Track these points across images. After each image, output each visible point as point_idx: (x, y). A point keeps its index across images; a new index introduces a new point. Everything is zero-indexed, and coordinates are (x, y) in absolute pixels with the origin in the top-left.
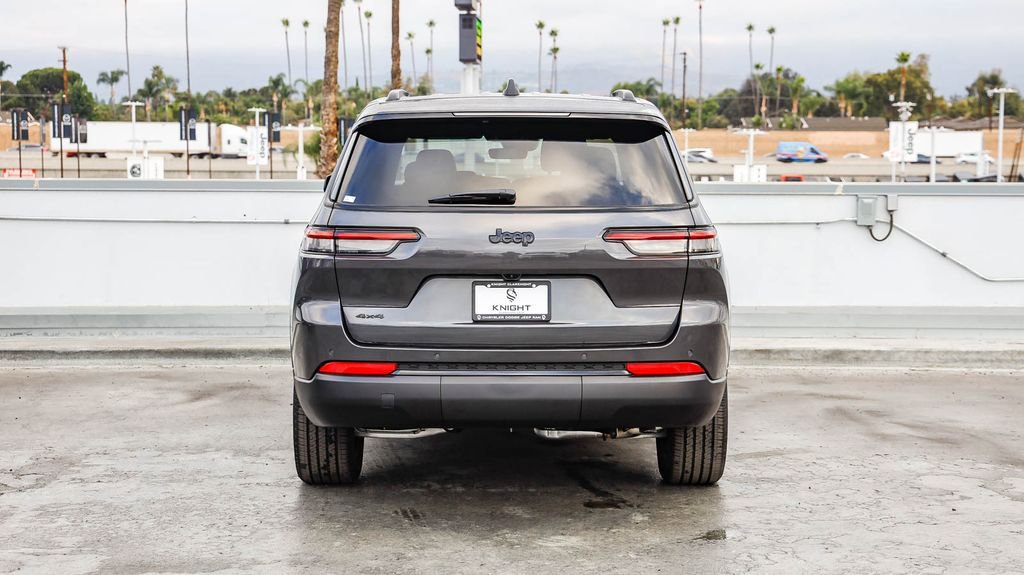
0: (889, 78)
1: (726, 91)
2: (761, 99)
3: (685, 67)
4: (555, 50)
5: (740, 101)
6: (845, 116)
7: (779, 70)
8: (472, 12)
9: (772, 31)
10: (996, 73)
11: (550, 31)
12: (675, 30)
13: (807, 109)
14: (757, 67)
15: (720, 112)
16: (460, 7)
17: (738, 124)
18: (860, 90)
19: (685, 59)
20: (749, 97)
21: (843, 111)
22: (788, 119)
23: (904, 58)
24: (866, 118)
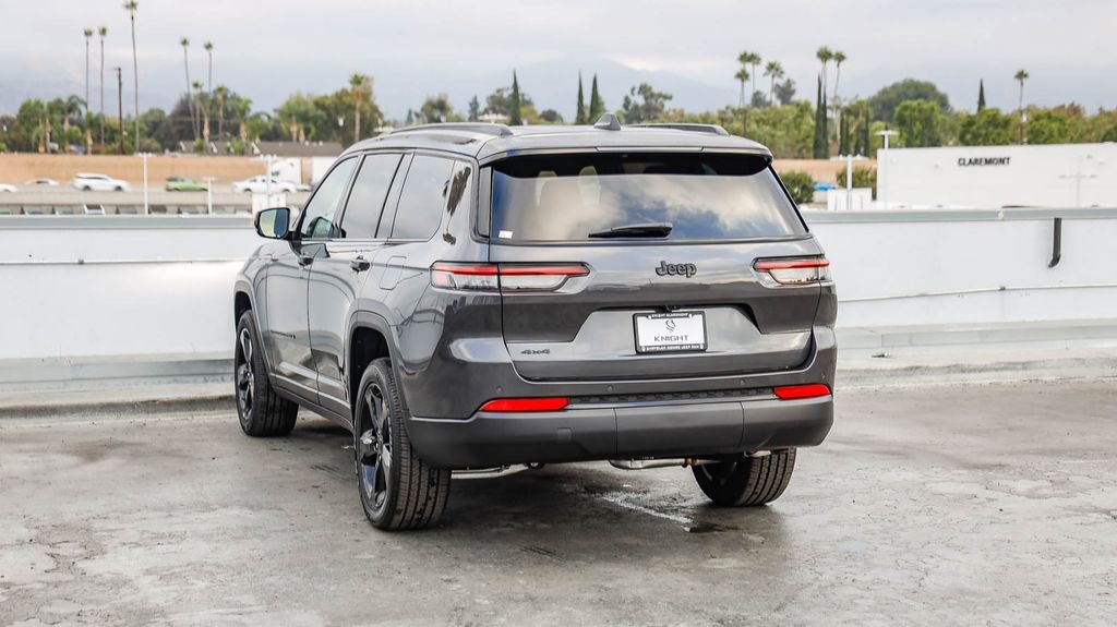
0: (337, 101)
1: (152, 112)
2: (202, 123)
3: (120, 84)
5: (174, 123)
6: (298, 139)
7: (220, 90)
9: (209, 47)
10: (443, 98)
12: (102, 42)
13: (255, 132)
14: (196, 85)
15: (149, 135)
17: (174, 148)
18: (311, 114)
19: (120, 76)
20: (188, 119)
21: (295, 135)
22: (236, 144)
23: (357, 81)
24: (321, 143)
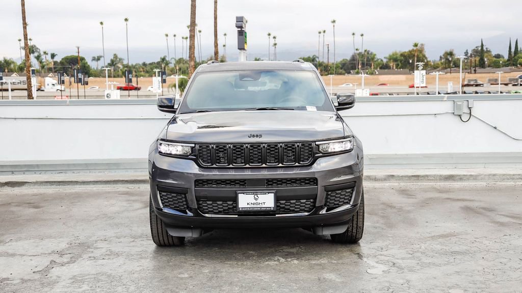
0: (409, 53)
1: (344, 60)
2: (359, 63)
3: (328, 50)
4: (275, 44)
5: (350, 64)
6: (393, 69)
7: (365, 51)
8: (243, 29)
9: (362, 35)
10: (452, 51)
11: (273, 37)
12: (324, 36)
13: (377, 66)
14: (357, 50)
15: (341, 69)
16: (238, 27)
17: (349, 73)
18: (399, 58)
19: (328, 47)
20: (354, 62)
21: (392, 67)
22: (370, 70)
23: (416, 45)
24: (401, 69)
